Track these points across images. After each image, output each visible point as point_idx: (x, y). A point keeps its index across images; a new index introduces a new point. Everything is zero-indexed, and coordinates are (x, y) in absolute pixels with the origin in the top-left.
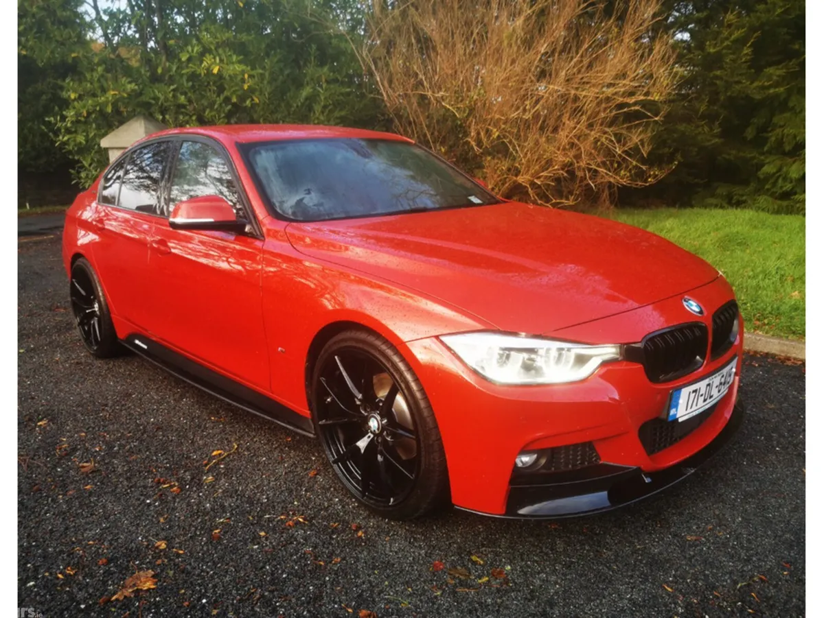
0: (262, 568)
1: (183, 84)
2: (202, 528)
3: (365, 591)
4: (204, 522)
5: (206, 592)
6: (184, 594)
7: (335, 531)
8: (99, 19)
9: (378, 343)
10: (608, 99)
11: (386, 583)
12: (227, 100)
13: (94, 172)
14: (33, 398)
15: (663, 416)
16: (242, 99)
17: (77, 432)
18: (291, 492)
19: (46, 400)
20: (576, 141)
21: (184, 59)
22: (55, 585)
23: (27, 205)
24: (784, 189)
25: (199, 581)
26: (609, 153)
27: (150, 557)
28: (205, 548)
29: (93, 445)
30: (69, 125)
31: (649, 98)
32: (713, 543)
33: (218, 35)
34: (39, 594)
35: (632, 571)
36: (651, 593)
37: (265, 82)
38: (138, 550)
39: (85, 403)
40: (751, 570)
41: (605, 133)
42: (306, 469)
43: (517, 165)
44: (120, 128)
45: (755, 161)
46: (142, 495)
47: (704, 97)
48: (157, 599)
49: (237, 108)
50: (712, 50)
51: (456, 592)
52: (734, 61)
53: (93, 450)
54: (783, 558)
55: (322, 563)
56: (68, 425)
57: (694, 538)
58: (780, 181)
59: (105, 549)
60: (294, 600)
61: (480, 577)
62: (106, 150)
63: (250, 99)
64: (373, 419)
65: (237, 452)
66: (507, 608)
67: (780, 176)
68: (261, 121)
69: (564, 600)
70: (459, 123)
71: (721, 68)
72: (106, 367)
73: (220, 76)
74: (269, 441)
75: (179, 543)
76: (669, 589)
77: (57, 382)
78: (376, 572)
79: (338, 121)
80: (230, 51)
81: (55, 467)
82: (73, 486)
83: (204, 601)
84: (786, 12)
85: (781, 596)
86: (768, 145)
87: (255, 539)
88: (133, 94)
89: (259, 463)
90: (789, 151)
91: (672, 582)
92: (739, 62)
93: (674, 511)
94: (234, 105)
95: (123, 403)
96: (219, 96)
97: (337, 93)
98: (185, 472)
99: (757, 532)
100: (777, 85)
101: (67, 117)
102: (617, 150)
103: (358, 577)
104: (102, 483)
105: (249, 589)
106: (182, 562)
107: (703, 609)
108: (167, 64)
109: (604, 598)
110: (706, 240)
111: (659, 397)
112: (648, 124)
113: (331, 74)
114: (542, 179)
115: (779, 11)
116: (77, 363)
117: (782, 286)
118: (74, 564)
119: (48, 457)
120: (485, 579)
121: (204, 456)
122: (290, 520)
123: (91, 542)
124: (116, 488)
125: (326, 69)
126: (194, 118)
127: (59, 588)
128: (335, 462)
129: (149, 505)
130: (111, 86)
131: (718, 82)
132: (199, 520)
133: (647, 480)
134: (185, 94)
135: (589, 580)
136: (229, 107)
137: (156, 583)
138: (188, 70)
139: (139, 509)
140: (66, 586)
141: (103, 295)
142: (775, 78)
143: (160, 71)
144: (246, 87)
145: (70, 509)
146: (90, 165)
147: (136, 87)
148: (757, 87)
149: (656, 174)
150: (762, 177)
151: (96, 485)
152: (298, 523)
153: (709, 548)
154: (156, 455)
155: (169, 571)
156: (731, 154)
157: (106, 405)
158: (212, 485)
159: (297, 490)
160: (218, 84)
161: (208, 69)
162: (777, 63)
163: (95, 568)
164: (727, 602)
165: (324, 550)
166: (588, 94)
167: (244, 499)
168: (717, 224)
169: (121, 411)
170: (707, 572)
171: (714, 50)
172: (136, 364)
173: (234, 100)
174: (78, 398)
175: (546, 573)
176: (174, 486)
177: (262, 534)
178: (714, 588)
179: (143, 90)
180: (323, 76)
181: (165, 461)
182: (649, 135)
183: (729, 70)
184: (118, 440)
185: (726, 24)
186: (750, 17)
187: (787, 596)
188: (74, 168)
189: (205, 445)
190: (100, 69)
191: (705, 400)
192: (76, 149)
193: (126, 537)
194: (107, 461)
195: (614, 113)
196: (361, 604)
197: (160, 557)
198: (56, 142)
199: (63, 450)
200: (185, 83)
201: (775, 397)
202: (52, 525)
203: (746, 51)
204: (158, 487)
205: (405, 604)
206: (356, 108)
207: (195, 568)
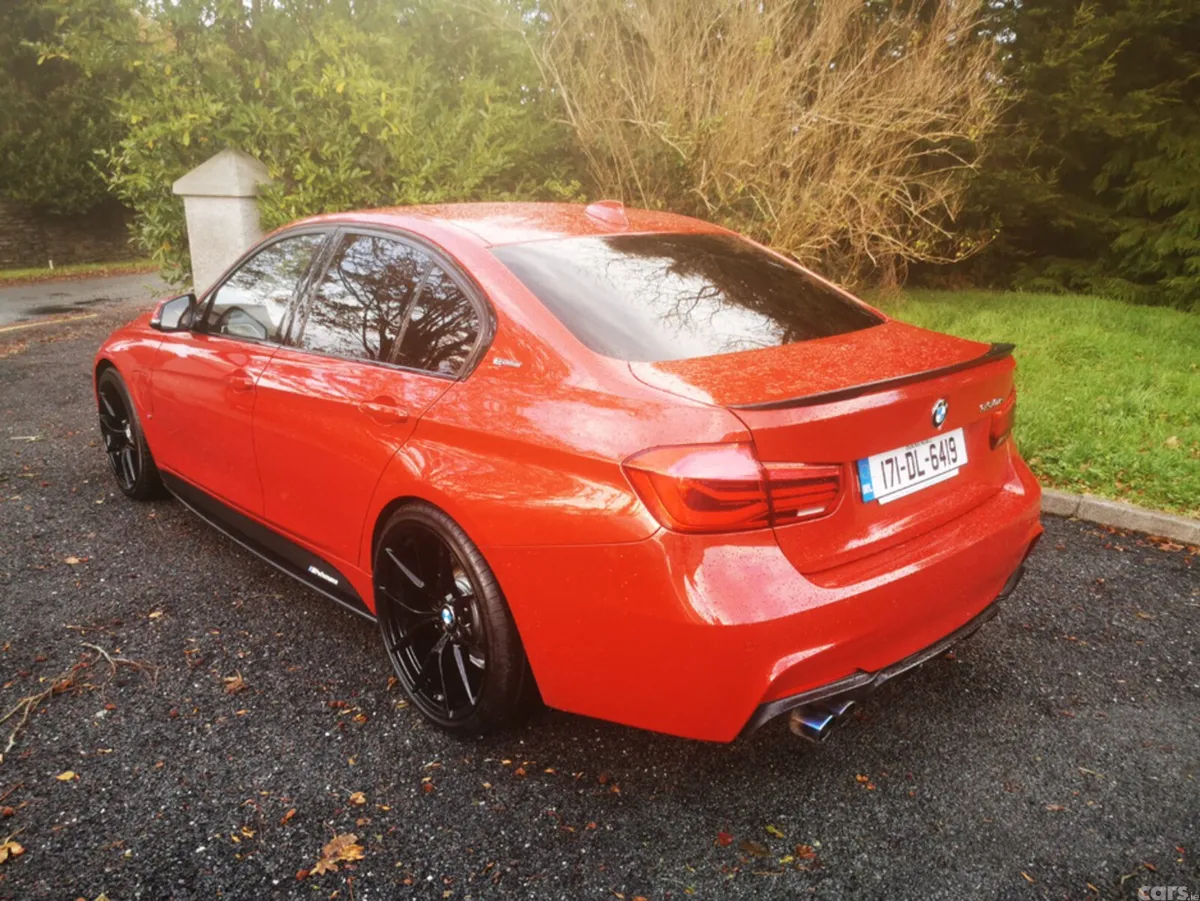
0: (495, 834)
1: (291, 105)
2: (407, 775)
3: (636, 870)
4: (407, 765)
5: (430, 865)
6: (402, 868)
7: (580, 783)
10: (901, 134)
11: (662, 860)
12: (354, 130)
13: (161, 228)
14: (134, 577)
16: (376, 128)
17: (207, 630)
19: (153, 579)
20: (853, 195)
21: (293, 69)
22: (231, 851)
23: (50, 262)
24: (1148, 269)
25: (419, 850)
26: (904, 217)
27: (348, 815)
28: (417, 804)
29: (235, 650)
30: (127, 161)
31: (959, 134)
32: (1082, 815)
33: (344, 38)
34: (215, 863)
35: (980, 852)
36: (1008, 884)
37: (408, 104)
38: (330, 804)
39: (208, 586)
40: (1135, 855)
41: (895, 183)
43: (765, 228)
44: (200, 167)
45: (1107, 228)
46: (317, 725)
47: (1036, 131)
48: (369, 874)
49: (368, 142)
50: (1052, 63)
51: (754, 876)
52: (1086, 79)
53: (236, 657)
54: (1175, 840)
55: (572, 829)
56: (192, 619)
57: (1056, 807)
58: (1142, 257)
59: (285, 801)
60: (545, 880)
61: (782, 856)
62: (179, 198)
63: (386, 129)
67: (1142, 250)
68: (402, 157)
70: (682, 164)
71: (1065, 89)
73: (345, 95)
75: (382, 795)
76: (1030, 879)
78: (645, 844)
79: (507, 157)
80: (359, 59)
81: (189, 682)
82: (221, 710)
83: (430, 878)
86: (1124, 203)
87: (480, 793)
88: (219, 118)
90: (1156, 213)
91: (1032, 868)
92: (1095, 81)
94: (364, 137)
96: (341, 122)
97: (506, 117)
98: (367, 691)
99: (1138, 802)
100: (1147, 118)
101: (124, 150)
102: (912, 209)
103: (623, 850)
104: (258, 705)
105: (485, 862)
106: (391, 822)
108: (268, 74)
109: (947, 889)
110: (1040, 348)
112: (958, 173)
113: (498, 88)
114: (802, 252)
117: (1153, 428)
118: (249, 823)
119: (176, 667)
120: (789, 859)
122: (519, 766)
123: (264, 793)
124: (280, 714)
125: (491, 82)
126: (308, 155)
127: (238, 856)
129: (330, 739)
130: (188, 107)
131: (1060, 111)
132: (401, 763)
134: (293, 119)
135: (925, 864)
136: (358, 139)
137: (362, 853)
138: (300, 88)
139: (318, 745)
140: (247, 853)
142: (1145, 107)
143: (257, 84)
144: (382, 111)
145: (226, 743)
146: (155, 218)
147: (224, 108)
148: (1118, 120)
149: (969, 246)
150: (1116, 250)
151: (252, 709)
152: (529, 771)
153: (1077, 822)
154: (324, 667)
155: (376, 835)
157: (238, 589)
158: (407, 713)
160: (342, 106)
161: (329, 87)
162: (1148, 85)
163: (279, 829)
164: (1106, 899)
165: (572, 811)
166: (873, 125)
170: (1077, 856)
171: (1056, 64)
173: (364, 130)
174: (197, 577)
175: (868, 852)
176: (356, 713)
177: (487, 785)
178: (1088, 879)
179: (231, 111)
180: (486, 93)
181: (337, 676)
182: (959, 189)
183: (1077, 93)
184: (266, 641)
185: (1075, 24)
186: (1114, 17)
188: (133, 222)
190: (173, 81)
192: (137, 195)
193: (309, 786)
194: (258, 674)
195: (909, 156)
196: (634, 888)
197: (359, 816)
198: (107, 186)
199: (194, 656)
200: (294, 104)
201: (1150, 600)
202: (208, 766)
203: (1106, 66)
204: (336, 713)
205: (691, 890)
206: (532, 137)
207: (409, 832)
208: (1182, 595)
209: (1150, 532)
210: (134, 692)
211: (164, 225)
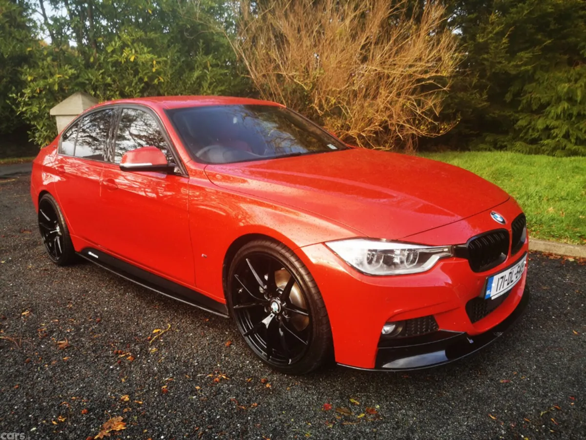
0: (201, 412)
1: (109, 69)
2: (154, 385)
3: (278, 426)
4: (154, 381)
5: (163, 430)
6: (147, 432)
7: (249, 384)
8: (46, 23)
9: (279, 248)
10: (410, 76)
11: (292, 420)
12: (141, 80)
13: (45, 133)
14: (16, 296)
15: (482, 296)
16: (152, 78)
17: (52, 320)
18: (214, 357)
19: (26, 297)
20: (389, 106)
21: (109, 51)
22: (51, 429)
24: (533, 136)
25: (157, 423)
26: (413, 114)
27: (119, 407)
28: (158, 400)
29: (66, 328)
30: (27, 100)
31: (439, 74)
32: (519, 384)
33: (134, 34)
34: (41, 436)
35: (466, 405)
36: (481, 421)
37: (168, 67)
38: (109, 402)
39: (55, 298)
40: (548, 402)
41: (409, 99)
42: (223, 341)
43: (347, 123)
44: (64, 101)
45: (512, 118)
46: (106, 363)
47: (476, 73)
48: (128, 437)
49: (148, 85)
50: (481, 40)
51: (343, 425)
52: (496, 48)
53: (66, 332)
54: (569, 393)
55: (243, 408)
56: (44, 314)
57: (505, 381)
58: (530, 131)
59: (84, 402)
60: (227, 434)
61: (358, 414)
62: (54, 117)
63: (157, 79)
64: (274, 303)
65: (171, 330)
66: (381, 435)
67: (530, 127)
68: (166, 94)
69: (421, 427)
70: (306, 94)
71: (487, 53)
72: (67, 272)
73: (135, 63)
74: (193, 321)
75: (138, 396)
76: (493, 418)
77: (32, 284)
78: (284, 412)
79: (220, 93)
80: (142, 45)
81: (39, 344)
82: (55, 358)
83: (162, 437)
84: (531, 13)
85: (572, 420)
86: (521, 106)
87: (193, 392)
88: (73, 76)
89: (188, 337)
90: (536, 110)
91: (494, 412)
92: (500, 48)
93: (488, 363)
94: (146, 83)
95: (83, 297)
96: (135, 77)
97: (219, 74)
98: (135, 345)
99: (548, 376)
100: (525, 64)
101: (25, 94)
102: (418, 111)
103: (271, 416)
104: (75, 354)
105: (194, 427)
106: (142, 410)
107: (519, 431)
108: (97, 55)
109: (449, 425)
110: (483, 173)
111: (479, 283)
112: (438, 93)
113: (214, 60)
114: (366, 132)
115: (526, 12)
116: (45, 270)
117: (541, 204)
118: (63, 414)
119: (33, 338)
120: (362, 415)
121: (147, 333)
122: (216, 377)
123: (74, 398)
124: (87, 358)
125: (210, 57)
126: (117, 93)
127: (55, 432)
128: (246, 335)
129: (112, 370)
130: (57, 72)
131: (486, 63)
132: (151, 379)
133: (471, 341)
134: (110, 76)
135: (437, 413)
136: (143, 85)
137: (125, 426)
138: (112, 59)
139: (106, 372)
140: (60, 430)
141: (64, 220)
142: (525, 59)
143: (92, 60)
144: (154, 70)
145: (55, 374)
146: (42, 128)
147: (75, 72)
148: (513, 65)
149: (445, 128)
150: (517, 128)
151: (71, 357)
152: (222, 379)
153: (517, 388)
154: (112, 334)
155: (134, 417)
156: (496, 113)
157: (71, 299)
158: (156, 354)
159: (218, 355)
160: (134, 68)
161: (126, 58)
162: (525, 49)
163: (79, 416)
164: (535, 425)
165: (244, 398)
166: (397, 72)
167: (181, 363)
168: (489, 162)
169: (82, 303)
170: (518, 405)
171: (483, 40)
172: (88, 269)
173: (146, 79)
174: (49, 294)
175: (405, 409)
176: (129, 355)
177: (198, 388)
178: (524, 416)
179: (80, 73)
180: (208, 62)
181: (120, 338)
182: (440, 100)
183: (493, 54)
184: (83, 323)
185: (490, 22)
186: (506, 17)
187: (576, 419)
188: (30, 131)
189: (147, 325)
190: (49, 59)
191: (508, 284)
192: (32, 116)
193: (99, 393)
194: (76, 339)
195: (415, 85)
196: (277, 436)
197: (125, 407)
198: (17, 112)
199: (43, 332)
200: (111, 68)
201: (546, 281)
202: (43, 386)
203: (504, 40)
204: (117, 357)
205: (308, 435)
206: (232, 84)
207: (152, 414)
208: (562, 278)
209: (543, 251)
210: (8, 351)
211: (46, 132)
